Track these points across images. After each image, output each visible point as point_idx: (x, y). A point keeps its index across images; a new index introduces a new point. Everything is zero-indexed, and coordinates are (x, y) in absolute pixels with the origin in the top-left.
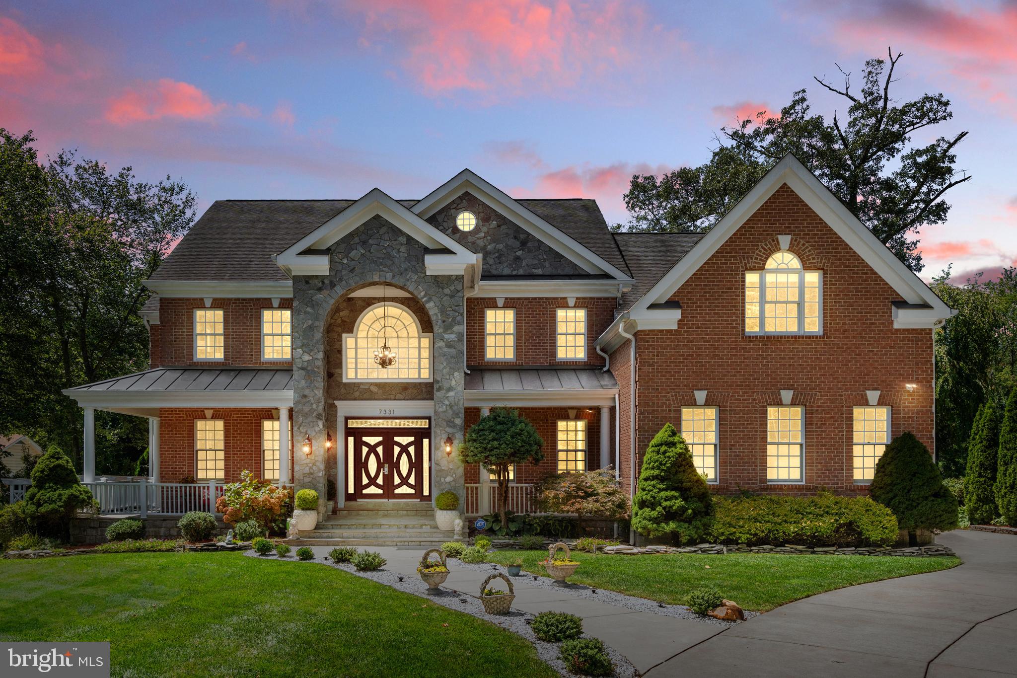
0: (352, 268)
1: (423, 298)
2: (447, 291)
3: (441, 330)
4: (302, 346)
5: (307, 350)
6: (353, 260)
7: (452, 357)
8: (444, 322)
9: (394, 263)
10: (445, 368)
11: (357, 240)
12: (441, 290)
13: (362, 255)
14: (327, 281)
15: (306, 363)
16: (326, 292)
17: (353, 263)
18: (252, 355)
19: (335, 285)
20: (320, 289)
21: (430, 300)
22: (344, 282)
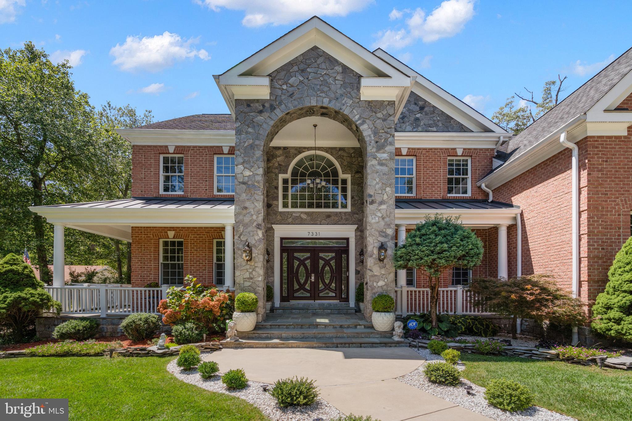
0: (291, 93)
1: (357, 121)
2: (379, 115)
3: (374, 150)
4: (244, 162)
5: (247, 166)
6: (292, 86)
7: (384, 174)
8: (377, 142)
9: (330, 89)
10: (377, 183)
11: (295, 68)
12: (374, 114)
13: (301, 82)
14: (267, 105)
15: (246, 178)
16: (266, 114)
17: (291, 89)
18: (206, 190)
19: (275, 108)
20: (261, 112)
21: (364, 122)
22: (283, 106)
